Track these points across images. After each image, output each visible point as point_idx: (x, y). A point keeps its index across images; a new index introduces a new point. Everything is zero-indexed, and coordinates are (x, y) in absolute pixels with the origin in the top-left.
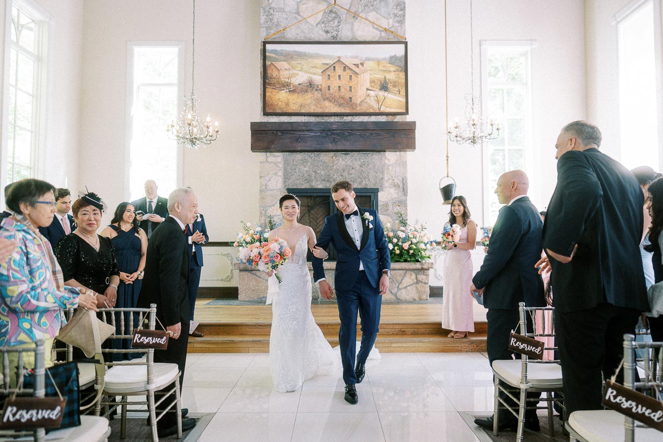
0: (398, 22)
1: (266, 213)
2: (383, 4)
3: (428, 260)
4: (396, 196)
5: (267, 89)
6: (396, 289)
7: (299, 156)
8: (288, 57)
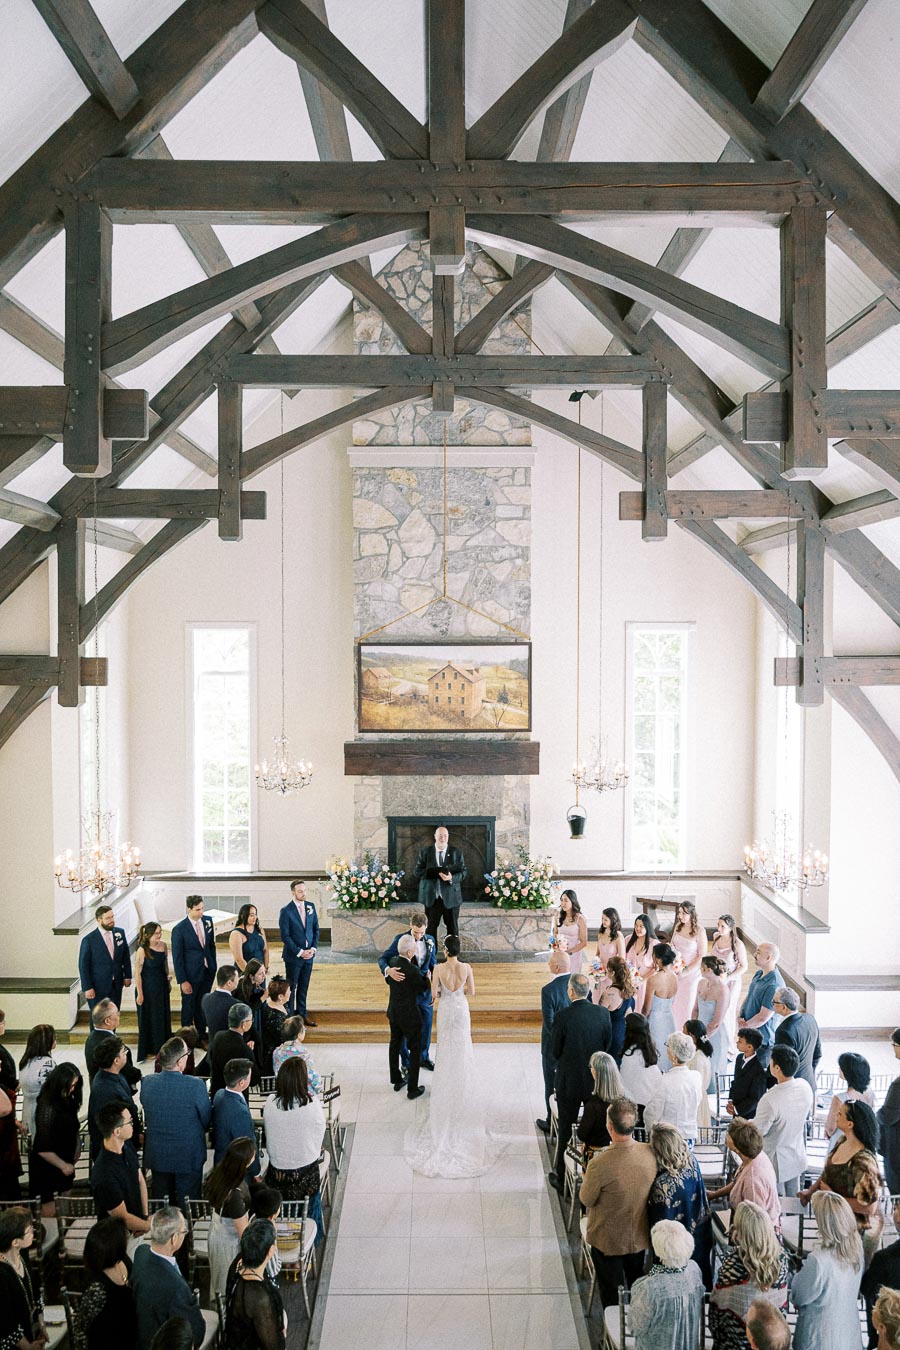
0: (523, 613)
1: (361, 845)
2: (503, 591)
3: (552, 906)
4: (516, 825)
5: (363, 702)
6: (514, 939)
7: (401, 779)
8: (387, 661)
